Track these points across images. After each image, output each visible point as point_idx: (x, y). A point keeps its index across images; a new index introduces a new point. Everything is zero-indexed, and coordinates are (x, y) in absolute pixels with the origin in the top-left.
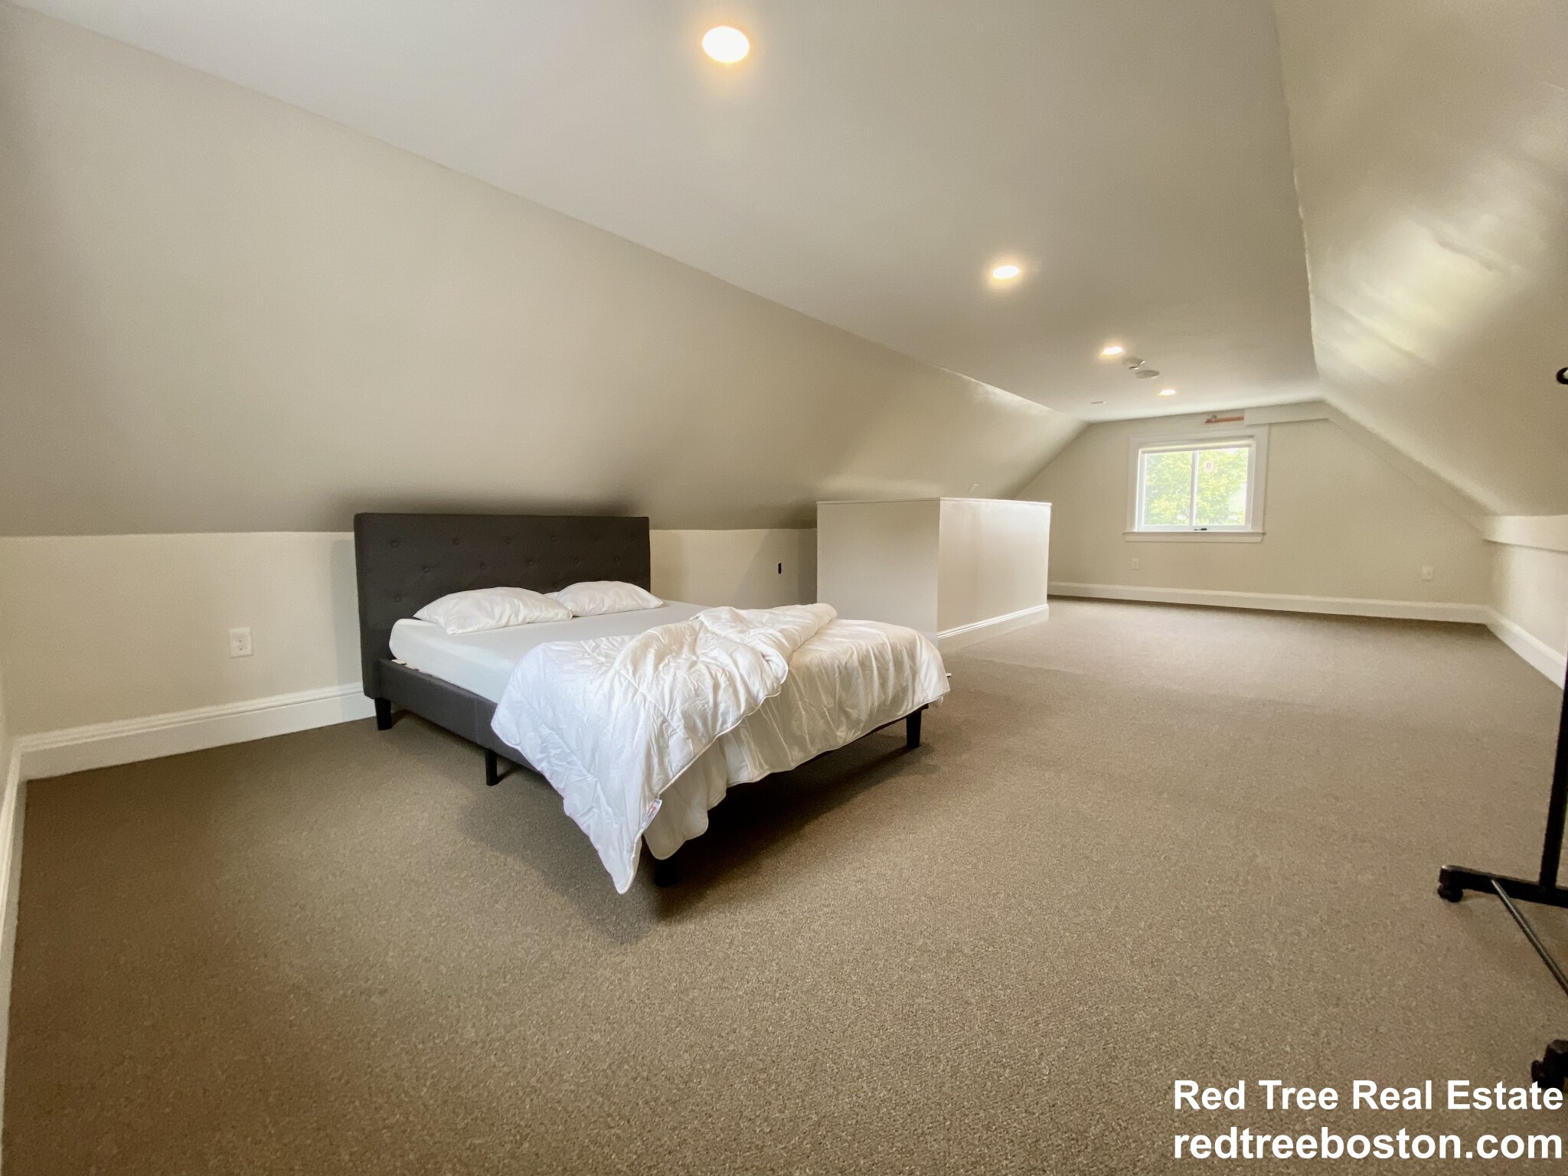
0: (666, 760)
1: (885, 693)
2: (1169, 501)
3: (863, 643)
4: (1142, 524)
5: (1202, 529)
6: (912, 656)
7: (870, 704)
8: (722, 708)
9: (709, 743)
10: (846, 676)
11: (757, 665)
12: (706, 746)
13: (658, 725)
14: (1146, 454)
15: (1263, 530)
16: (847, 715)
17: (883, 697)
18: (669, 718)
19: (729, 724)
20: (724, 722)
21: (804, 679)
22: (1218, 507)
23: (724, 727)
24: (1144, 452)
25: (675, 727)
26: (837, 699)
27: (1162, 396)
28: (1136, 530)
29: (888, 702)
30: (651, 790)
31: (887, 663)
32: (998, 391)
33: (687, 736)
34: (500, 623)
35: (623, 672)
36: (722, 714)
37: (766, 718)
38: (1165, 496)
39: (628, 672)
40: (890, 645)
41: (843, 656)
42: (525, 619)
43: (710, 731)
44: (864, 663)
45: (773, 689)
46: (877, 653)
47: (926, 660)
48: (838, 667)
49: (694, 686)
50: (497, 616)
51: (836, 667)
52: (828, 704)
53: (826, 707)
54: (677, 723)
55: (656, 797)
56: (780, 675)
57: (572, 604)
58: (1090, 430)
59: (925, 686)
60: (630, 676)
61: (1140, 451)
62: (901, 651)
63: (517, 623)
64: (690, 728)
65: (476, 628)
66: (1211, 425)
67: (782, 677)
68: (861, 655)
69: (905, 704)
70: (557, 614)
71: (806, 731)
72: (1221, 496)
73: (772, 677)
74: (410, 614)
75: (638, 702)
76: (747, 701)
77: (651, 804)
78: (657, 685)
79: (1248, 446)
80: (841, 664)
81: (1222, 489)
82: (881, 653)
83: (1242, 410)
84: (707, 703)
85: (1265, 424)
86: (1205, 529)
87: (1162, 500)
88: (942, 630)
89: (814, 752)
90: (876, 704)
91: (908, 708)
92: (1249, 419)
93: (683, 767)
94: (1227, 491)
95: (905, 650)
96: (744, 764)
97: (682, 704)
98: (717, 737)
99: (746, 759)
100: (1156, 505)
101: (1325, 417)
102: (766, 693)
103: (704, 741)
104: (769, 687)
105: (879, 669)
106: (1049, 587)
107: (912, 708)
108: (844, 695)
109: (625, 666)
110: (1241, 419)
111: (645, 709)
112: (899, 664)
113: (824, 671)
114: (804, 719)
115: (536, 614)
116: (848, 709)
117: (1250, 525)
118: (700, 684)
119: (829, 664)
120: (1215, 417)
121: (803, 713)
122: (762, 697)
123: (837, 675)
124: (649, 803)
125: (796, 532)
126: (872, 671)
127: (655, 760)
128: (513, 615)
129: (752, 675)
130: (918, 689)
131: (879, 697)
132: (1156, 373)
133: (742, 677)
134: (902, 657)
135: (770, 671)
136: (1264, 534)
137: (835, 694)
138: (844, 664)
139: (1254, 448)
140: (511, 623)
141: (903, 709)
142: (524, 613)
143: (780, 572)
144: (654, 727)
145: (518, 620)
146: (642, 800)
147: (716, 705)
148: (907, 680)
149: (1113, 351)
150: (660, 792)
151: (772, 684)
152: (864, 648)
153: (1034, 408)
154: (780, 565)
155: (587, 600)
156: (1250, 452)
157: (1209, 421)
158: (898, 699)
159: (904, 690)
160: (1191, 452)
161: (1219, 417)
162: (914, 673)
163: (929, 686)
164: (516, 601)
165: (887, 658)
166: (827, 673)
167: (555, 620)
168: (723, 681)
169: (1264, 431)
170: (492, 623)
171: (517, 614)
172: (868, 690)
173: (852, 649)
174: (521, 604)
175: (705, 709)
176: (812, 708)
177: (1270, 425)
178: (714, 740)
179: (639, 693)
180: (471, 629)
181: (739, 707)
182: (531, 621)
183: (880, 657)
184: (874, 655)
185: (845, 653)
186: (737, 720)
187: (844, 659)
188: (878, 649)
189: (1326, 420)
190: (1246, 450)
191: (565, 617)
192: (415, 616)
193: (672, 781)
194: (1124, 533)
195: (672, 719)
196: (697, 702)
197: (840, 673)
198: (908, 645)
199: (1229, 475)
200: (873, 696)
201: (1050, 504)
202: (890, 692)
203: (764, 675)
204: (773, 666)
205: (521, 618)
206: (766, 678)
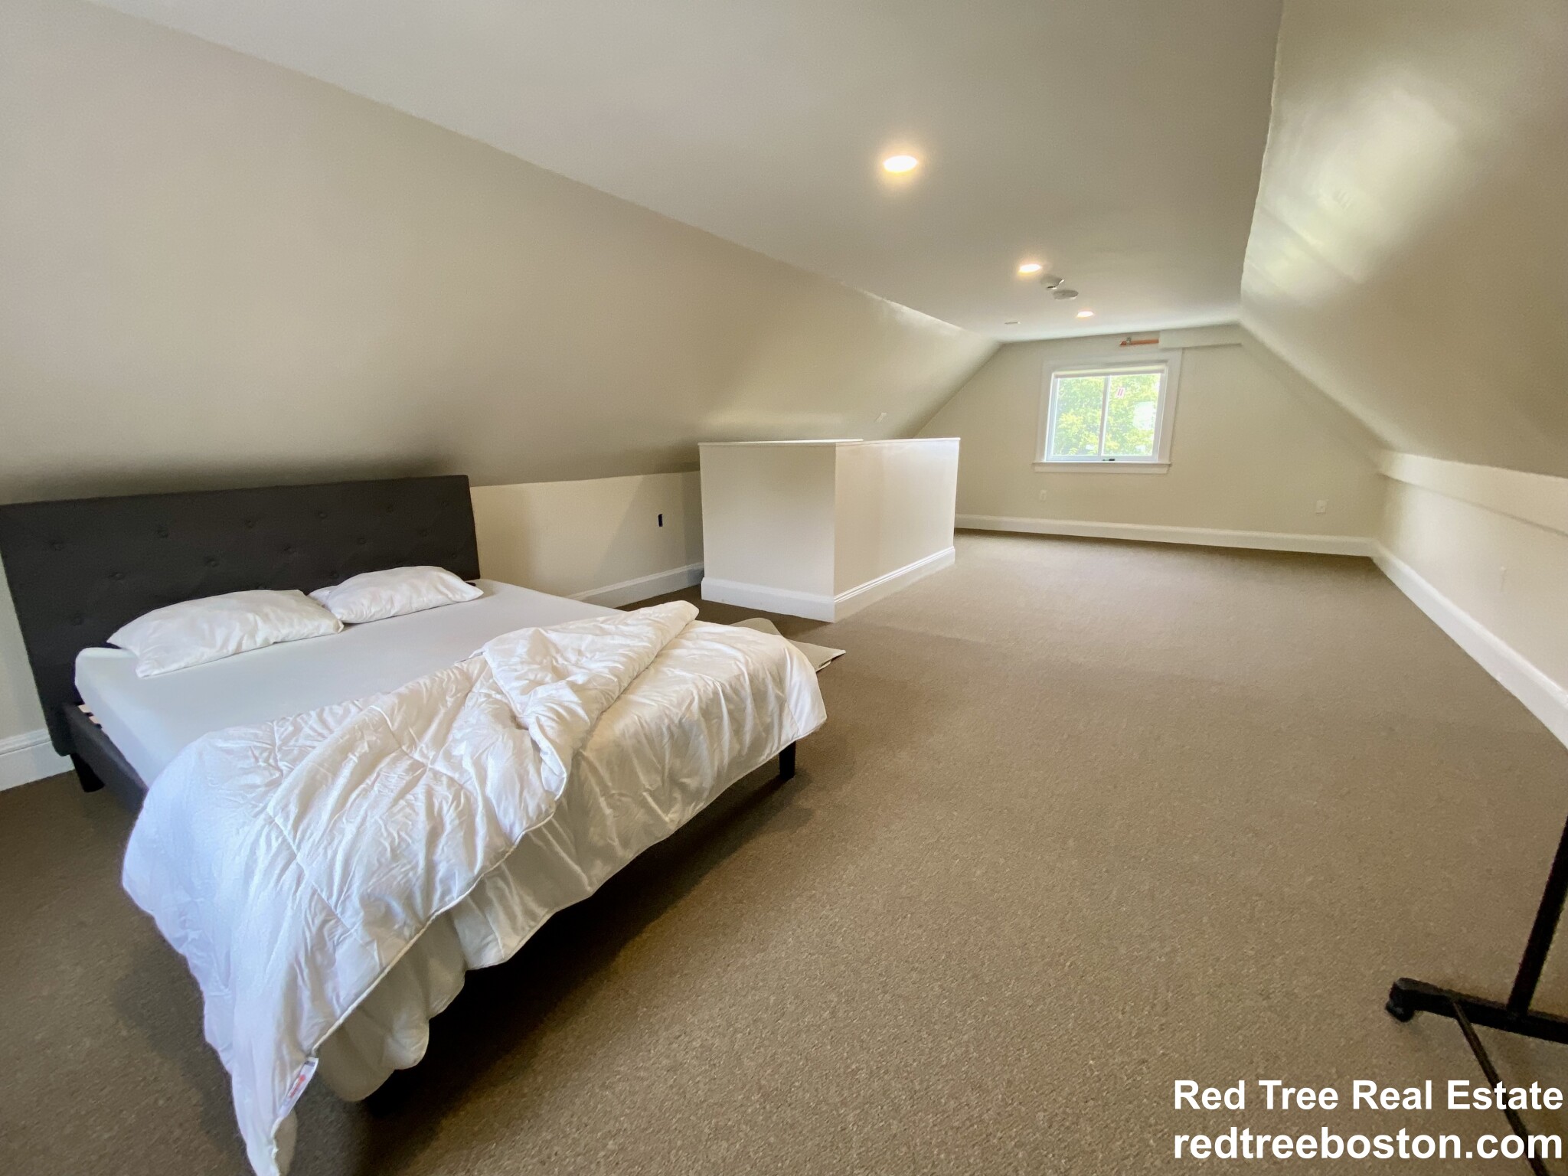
0: (329, 987)
1: (741, 742)
2: (1076, 415)
3: (709, 680)
4: (1052, 454)
5: (1110, 460)
6: (780, 681)
7: (716, 763)
8: (442, 870)
9: (418, 930)
10: (681, 738)
11: (516, 776)
12: (411, 938)
13: (314, 929)
14: (1059, 379)
15: (1170, 460)
16: (683, 788)
17: (737, 747)
18: (339, 910)
19: (455, 893)
20: (446, 892)
21: (609, 764)
22: (1120, 421)
23: (447, 899)
24: (1057, 377)
25: (349, 926)
26: (666, 774)
27: (1079, 318)
28: (1045, 461)
29: (745, 751)
30: (296, 1045)
31: (743, 700)
32: (905, 309)
33: (368, 939)
34: (225, 651)
35: (279, 820)
36: (442, 881)
37: (540, 843)
38: (1072, 410)
39: (287, 819)
40: (749, 674)
41: (675, 710)
42: (266, 640)
43: (421, 913)
44: (709, 711)
45: (540, 813)
46: (728, 690)
47: (798, 684)
48: (669, 728)
49: (392, 843)
50: (219, 641)
51: (664, 730)
52: (651, 785)
53: (646, 790)
54: (352, 918)
55: (309, 1055)
56: (554, 787)
57: (341, 610)
58: (1004, 349)
59: (796, 717)
60: (287, 832)
61: (1053, 375)
62: (764, 679)
63: (254, 647)
64: (378, 918)
65: (183, 664)
66: (1126, 347)
67: (558, 789)
68: (704, 699)
69: (769, 746)
70: (318, 628)
71: (614, 836)
72: (1125, 409)
73: (540, 791)
74: (101, 641)
75: (286, 888)
76: (489, 847)
77: (296, 1072)
78: (326, 849)
79: (1161, 371)
80: (673, 722)
81: (1126, 403)
82: (736, 691)
83: (1157, 332)
84: (414, 868)
85: (1178, 349)
86: (1113, 460)
87: (1070, 414)
88: (842, 591)
89: (628, 856)
90: (726, 761)
91: (772, 751)
92: (1163, 342)
93: (357, 996)
94: (1130, 405)
95: (769, 676)
96: (490, 938)
97: (365, 880)
98: (434, 917)
99: (494, 928)
100: (1064, 419)
101: (1238, 342)
102: (525, 825)
103: (407, 932)
104: (531, 814)
105: (730, 712)
106: (957, 520)
107: (778, 748)
108: (678, 763)
109: (286, 807)
110: (1157, 342)
111: (294, 899)
112: (759, 697)
113: (644, 741)
114: (610, 821)
115: (284, 632)
116: (684, 780)
117: (1157, 456)
118: (403, 834)
119: (653, 726)
120: (1129, 339)
121: (608, 811)
122: (518, 833)
123: (666, 740)
124: (292, 1072)
125: (679, 476)
126: (721, 718)
127: (306, 995)
128: (245, 638)
129: (504, 797)
130: (787, 722)
131: (731, 749)
132: (1073, 293)
133: (487, 801)
134: (766, 686)
135: (538, 783)
136: (1170, 465)
137: (663, 767)
138: (677, 721)
139: (1166, 374)
140: (244, 648)
141: (767, 751)
142: (264, 632)
143: (661, 524)
144: (304, 933)
145: (255, 642)
146: (277, 1072)
147: (431, 868)
148: (772, 716)
149: (1030, 268)
150: (316, 1046)
151: (539, 806)
152: (710, 689)
153: (948, 329)
154: (660, 517)
155: (366, 602)
156: (1162, 378)
157: (1124, 344)
158: (758, 745)
159: (768, 729)
160: (1103, 377)
161: (1134, 339)
162: (782, 703)
163: (800, 718)
164: (251, 616)
165: (743, 693)
166: (650, 741)
167: (316, 635)
168: (449, 817)
169: (1178, 355)
170: (209, 653)
171: (252, 635)
172: (715, 746)
173: (692, 694)
174: (258, 618)
175: (408, 881)
176: (623, 799)
177: (1184, 349)
178: (429, 922)
179: (293, 866)
180: (175, 666)
181: (471, 864)
182: (279, 640)
183: (733, 695)
184: (723, 692)
185: (679, 705)
186: (469, 885)
187: (676, 714)
188: (731, 686)
189: (1239, 345)
190: (1158, 376)
191: (331, 631)
192: (111, 640)
193: (341, 1021)
194: (1034, 464)
195: (343, 913)
196: (394, 872)
197: (672, 735)
198: (774, 668)
199: (1133, 388)
200: (721, 751)
201: (959, 439)
202: (748, 738)
203: (525, 793)
204: (544, 774)
205: (259, 640)
206: (528, 798)
